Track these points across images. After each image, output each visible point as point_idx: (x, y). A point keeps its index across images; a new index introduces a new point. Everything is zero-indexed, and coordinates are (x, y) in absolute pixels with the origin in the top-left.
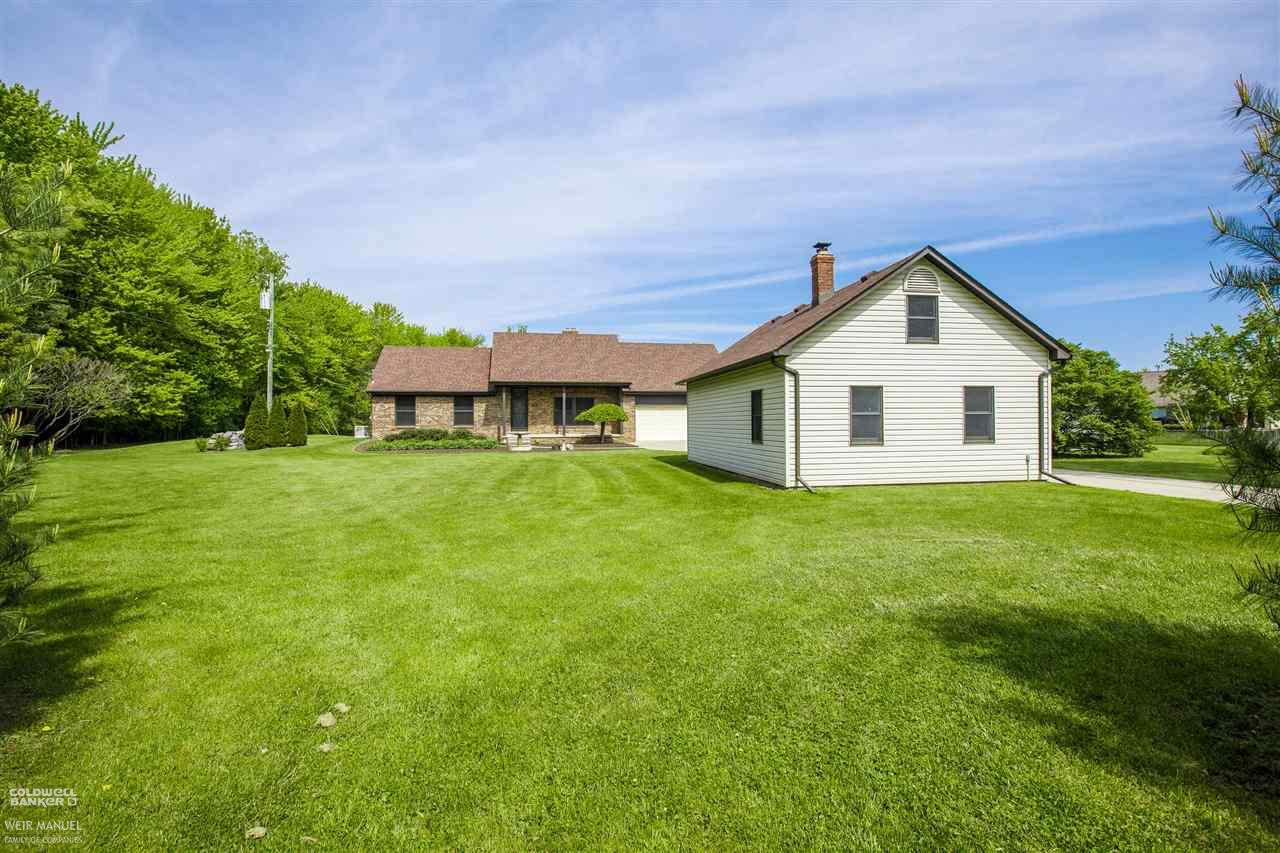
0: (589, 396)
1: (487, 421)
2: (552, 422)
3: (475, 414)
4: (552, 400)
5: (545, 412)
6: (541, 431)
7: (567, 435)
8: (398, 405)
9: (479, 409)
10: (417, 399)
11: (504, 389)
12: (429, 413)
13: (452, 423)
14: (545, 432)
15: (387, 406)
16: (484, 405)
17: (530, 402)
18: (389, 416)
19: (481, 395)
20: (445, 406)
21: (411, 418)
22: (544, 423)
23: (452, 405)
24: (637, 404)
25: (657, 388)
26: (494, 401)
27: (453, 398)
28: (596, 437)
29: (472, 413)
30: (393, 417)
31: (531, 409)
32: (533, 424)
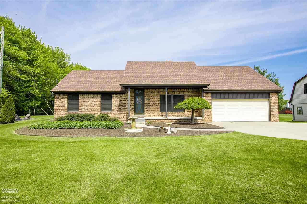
0: (182, 94)
1: (120, 110)
2: (159, 110)
3: (113, 104)
4: (159, 96)
5: (154, 103)
6: (152, 115)
7: (169, 118)
8: (69, 99)
9: (116, 102)
10: (80, 96)
11: (129, 89)
12: (87, 104)
13: (100, 110)
14: (154, 116)
15: (63, 100)
16: (119, 99)
17: (146, 97)
18: (64, 106)
19: (117, 93)
20: (96, 100)
21: (77, 107)
22: (154, 110)
23: (100, 99)
24: (212, 98)
25: (226, 87)
26: (124, 96)
27: (100, 95)
28: (187, 119)
29: (111, 104)
30: (66, 106)
31: (146, 101)
32: (148, 111)
